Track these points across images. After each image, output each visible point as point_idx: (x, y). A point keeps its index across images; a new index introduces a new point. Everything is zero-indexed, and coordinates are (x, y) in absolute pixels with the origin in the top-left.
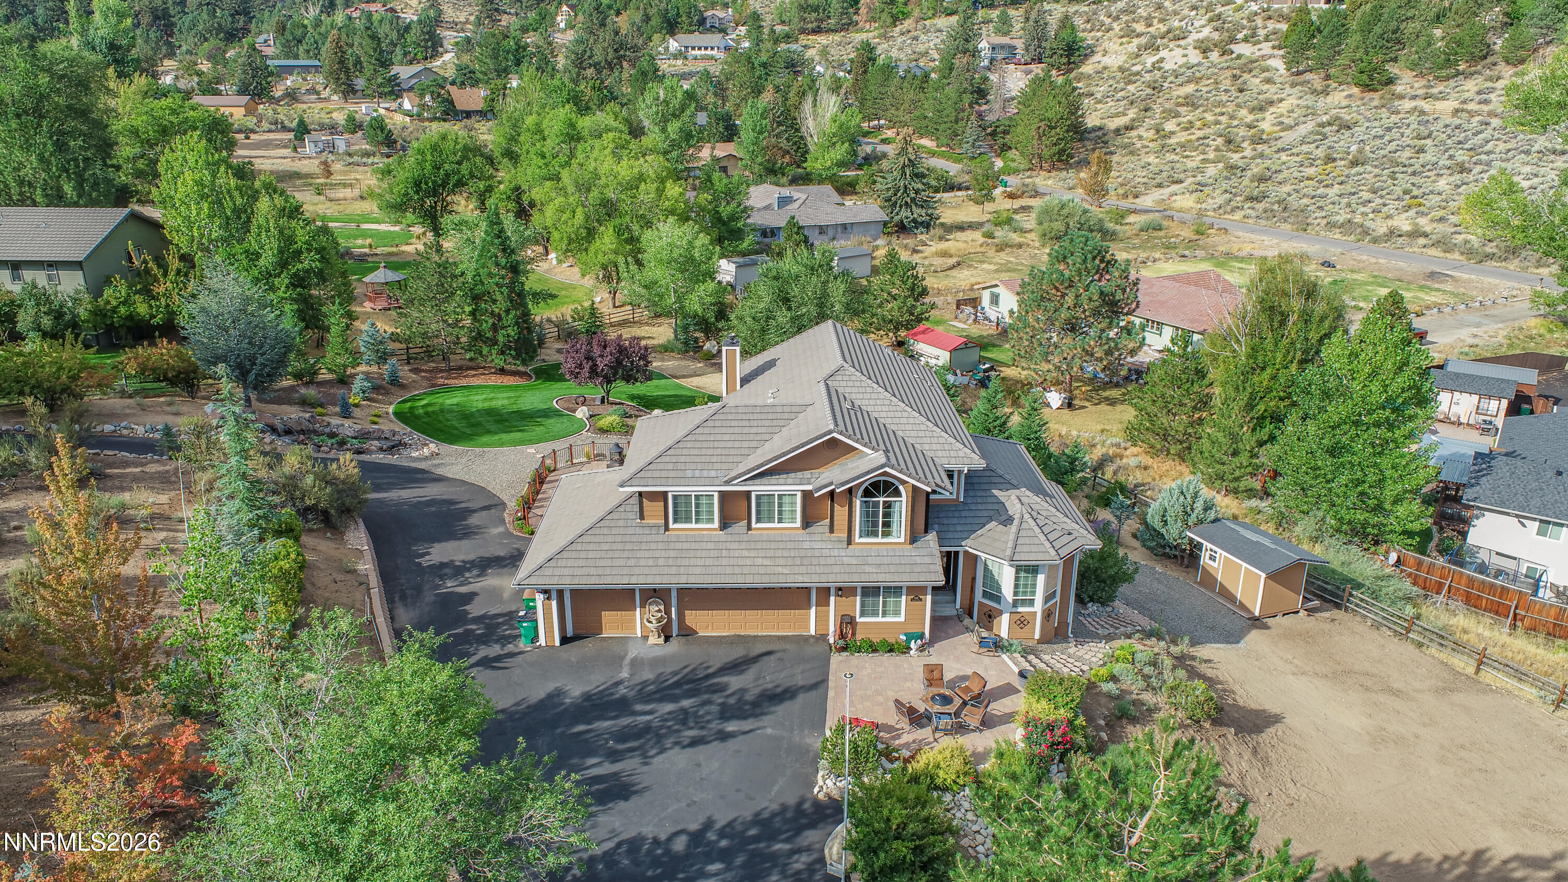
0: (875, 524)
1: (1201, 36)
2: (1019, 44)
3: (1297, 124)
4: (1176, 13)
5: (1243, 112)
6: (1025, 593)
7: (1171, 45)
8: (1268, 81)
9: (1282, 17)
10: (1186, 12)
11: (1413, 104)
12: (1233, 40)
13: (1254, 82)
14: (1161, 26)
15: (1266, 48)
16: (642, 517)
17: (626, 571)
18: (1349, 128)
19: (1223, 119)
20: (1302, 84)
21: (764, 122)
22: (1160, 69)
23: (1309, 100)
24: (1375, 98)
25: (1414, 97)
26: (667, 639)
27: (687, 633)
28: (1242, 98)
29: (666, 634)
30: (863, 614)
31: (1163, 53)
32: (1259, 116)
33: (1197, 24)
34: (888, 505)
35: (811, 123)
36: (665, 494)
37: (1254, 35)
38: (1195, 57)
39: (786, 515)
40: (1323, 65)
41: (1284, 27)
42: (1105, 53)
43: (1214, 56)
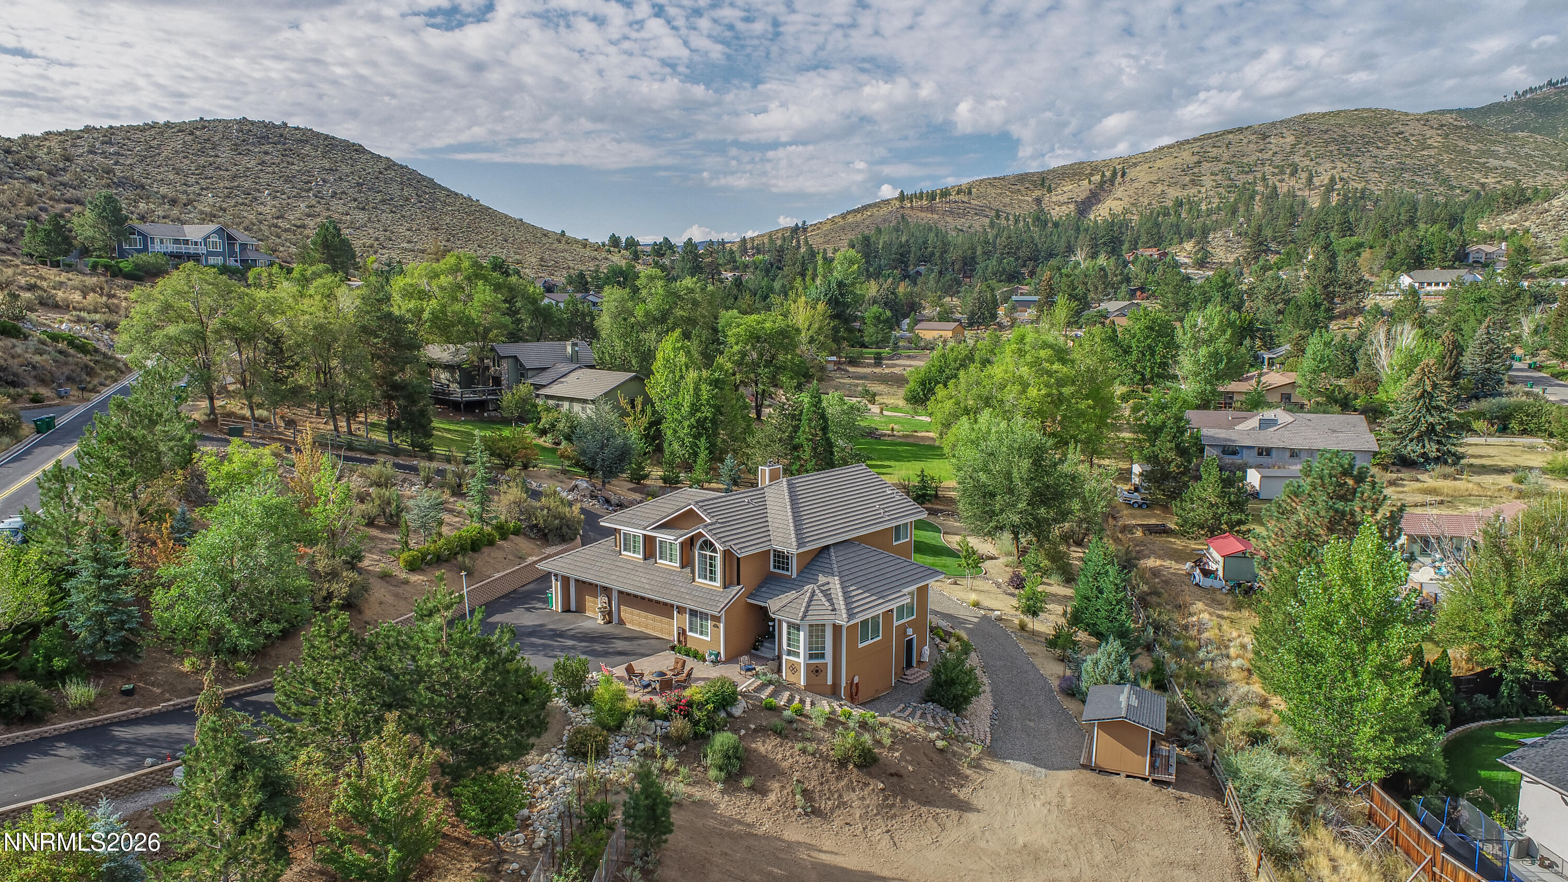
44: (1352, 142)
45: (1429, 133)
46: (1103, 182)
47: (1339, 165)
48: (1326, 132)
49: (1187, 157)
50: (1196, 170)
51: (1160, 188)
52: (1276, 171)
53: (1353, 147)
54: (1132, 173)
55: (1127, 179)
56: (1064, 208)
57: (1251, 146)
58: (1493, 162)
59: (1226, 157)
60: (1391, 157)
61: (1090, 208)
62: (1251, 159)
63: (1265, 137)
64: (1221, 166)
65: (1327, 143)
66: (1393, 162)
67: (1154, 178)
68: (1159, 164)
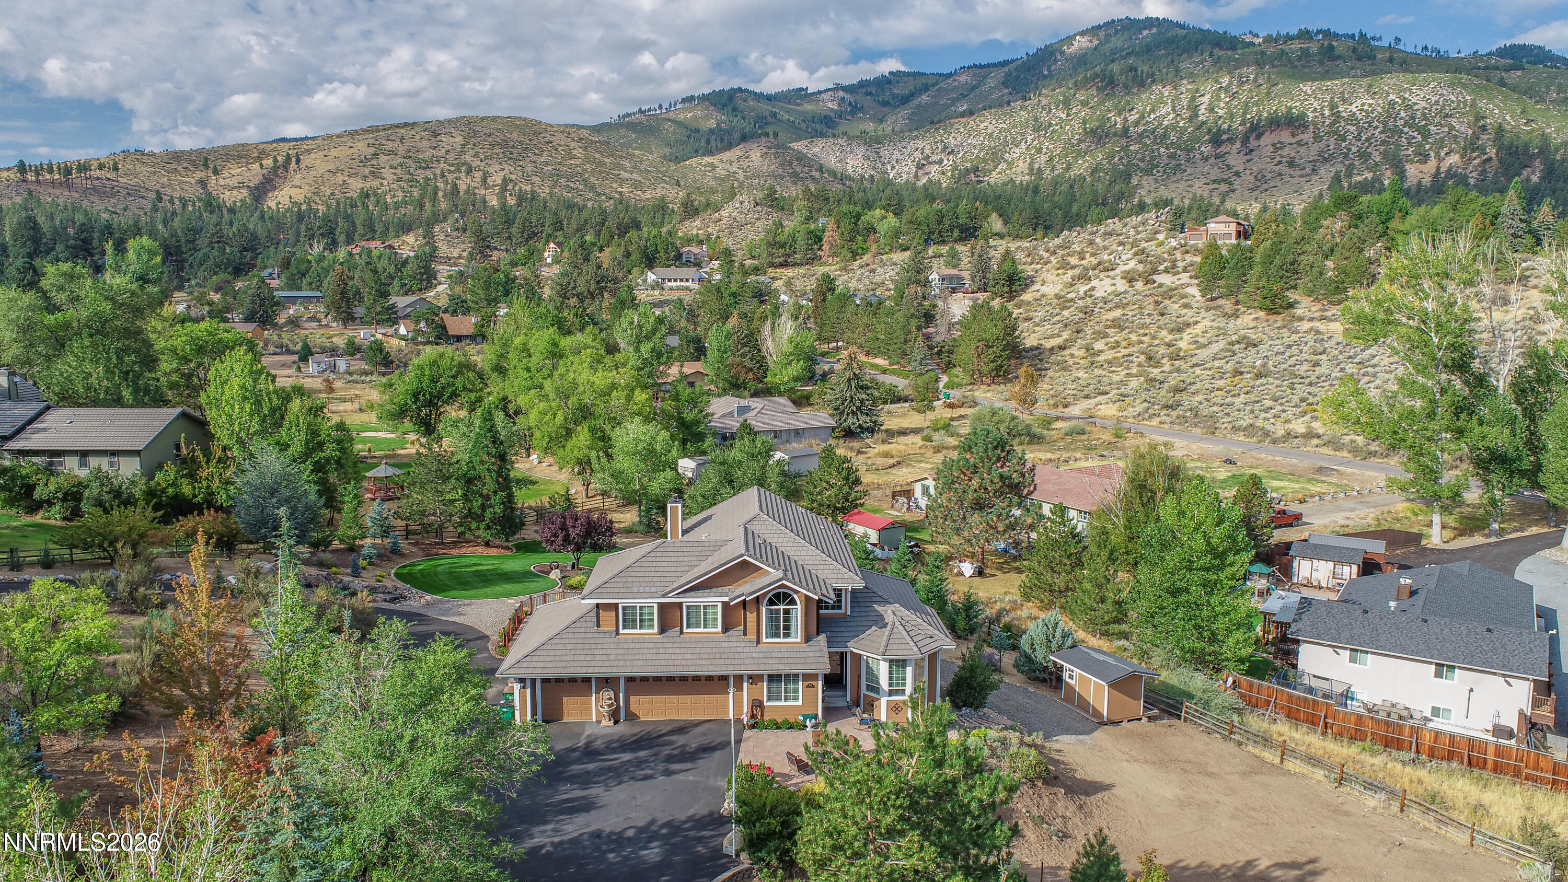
0: (778, 627)
1: (1127, 268)
2: (966, 275)
3: (1210, 343)
4: (1105, 248)
5: (1164, 333)
6: (898, 684)
7: (1102, 275)
8: (1186, 306)
9: (1197, 251)
10: (1114, 247)
11: (1311, 324)
12: (1155, 271)
13: (1174, 307)
14: (1092, 259)
15: (1185, 278)
16: (598, 626)
17: (584, 664)
18: (1255, 346)
19: (1146, 339)
20: (1215, 308)
21: (728, 343)
22: (1091, 296)
23: (1221, 322)
24: (1279, 320)
25: (1312, 319)
26: (616, 722)
27: (631, 717)
28: (1164, 320)
29: (615, 716)
30: (769, 699)
31: (1094, 283)
32: (1178, 336)
33: (1124, 257)
34: (787, 612)
35: (770, 344)
36: (616, 606)
37: (1174, 266)
38: (1122, 286)
39: (710, 622)
40: (1231, 292)
41: (1198, 259)
42: (1044, 283)
43: (1139, 285)
44: (513, 147)
45: (573, 145)
46: (276, 168)
47: (507, 167)
48: (490, 135)
49: (361, 147)
50: (374, 162)
51: (340, 178)
52: (452, 168)
53: (515, 151)
54: (306, 160)
55: (303, 166)
56: (235, 193)
57: (424, 142)
58: (624, 175)
59: (402, 151)
60: (547, 164)
61: (266, 194)
62: (427, 155)
63: (436, 135)
64: (399, 160)
65: (493, 146)
66: (550, 168)
67: (331, 167)
68: (334, 153)
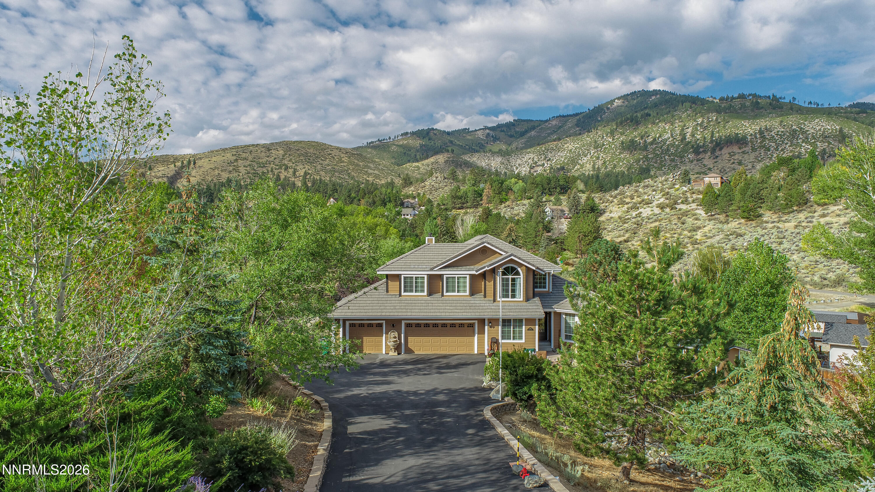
0: (507, 291)
1: (659, 202)
2: (566, 209)
3: (714, 236)
4: (645, 193)
5: (686, 232)
7: (645, 206)
8: (697, 219)
9: (700, 192)
10: (650, 192)
11: (773, 225)
12: (676, 203)
13: (690, 221)
14: (638, 199)
15: (694, 206)
16: (387, 291)
17: (379, 311)
18: (741, 236)
19: (676, 235)
20: (714, 219)
21: (436, 229)
22: (640, 217)
23: (720, 226)
24: (754, 223)
25: (773, 222)
26: (399, 354)
27: (409, 351)
28: (684, 226)
29: (398, 348)
31: (640, 210)
32: (694, 233)
33: (656, 197)
37: (686, 201)
38: (657, 211)
39: (461, 289)
40: (724, 211)
41: (701, 196)
42: (611, 212)
43: (668, 210)
44: (310, 156)
45: (342, 155)
46: (183, 167)
47: (307, 167)
48: (298, 150)
49: (229, 156)
50: (235, 164)
51: (216, 172)
52: (277, 167)
53: (311, 158)
54: (199, 163)
55: (197, 166)
56: (160, 180)
57: (263, 154)
58: (370, 171)
59: (250, 158)
60: (328, 165)
61: (176, 180)
62: (264, 160)
63: (269, 150)
64: (249, 163)
65: (299, 156)
66: (330, 167)
67: (212, 166)
68: (214, 159)
